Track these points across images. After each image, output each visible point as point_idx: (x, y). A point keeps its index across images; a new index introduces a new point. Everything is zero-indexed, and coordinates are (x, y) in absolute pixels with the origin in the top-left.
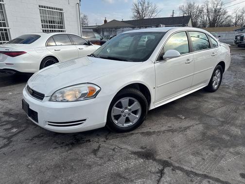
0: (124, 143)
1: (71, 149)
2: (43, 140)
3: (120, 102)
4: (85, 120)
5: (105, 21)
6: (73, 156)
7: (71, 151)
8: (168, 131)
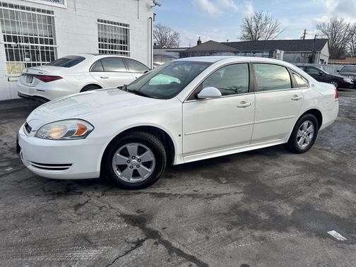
0: (121, 202)
1: (53, 199)
2: (31, 184)
3: (126, 148)
4: (71, 165)
5: (199, 42)
6: (50, 208)
7: (53, 201)
8: (189, 195)
